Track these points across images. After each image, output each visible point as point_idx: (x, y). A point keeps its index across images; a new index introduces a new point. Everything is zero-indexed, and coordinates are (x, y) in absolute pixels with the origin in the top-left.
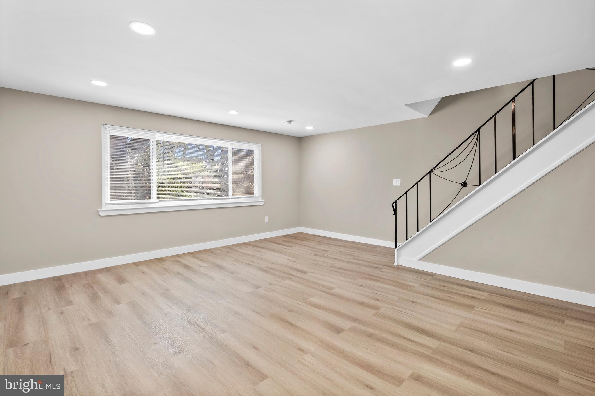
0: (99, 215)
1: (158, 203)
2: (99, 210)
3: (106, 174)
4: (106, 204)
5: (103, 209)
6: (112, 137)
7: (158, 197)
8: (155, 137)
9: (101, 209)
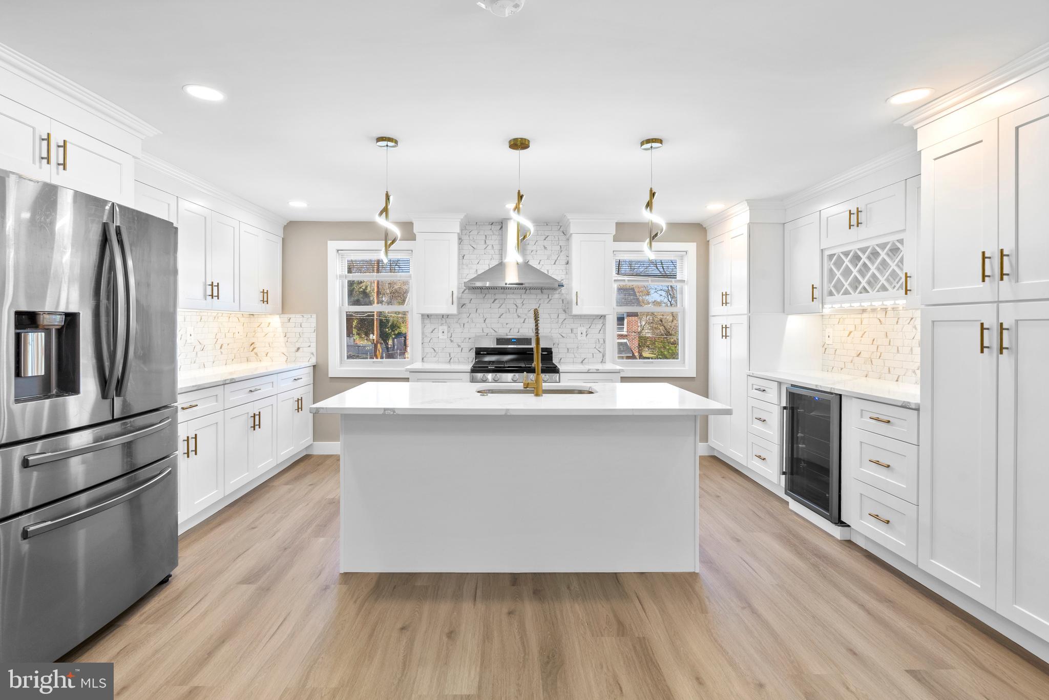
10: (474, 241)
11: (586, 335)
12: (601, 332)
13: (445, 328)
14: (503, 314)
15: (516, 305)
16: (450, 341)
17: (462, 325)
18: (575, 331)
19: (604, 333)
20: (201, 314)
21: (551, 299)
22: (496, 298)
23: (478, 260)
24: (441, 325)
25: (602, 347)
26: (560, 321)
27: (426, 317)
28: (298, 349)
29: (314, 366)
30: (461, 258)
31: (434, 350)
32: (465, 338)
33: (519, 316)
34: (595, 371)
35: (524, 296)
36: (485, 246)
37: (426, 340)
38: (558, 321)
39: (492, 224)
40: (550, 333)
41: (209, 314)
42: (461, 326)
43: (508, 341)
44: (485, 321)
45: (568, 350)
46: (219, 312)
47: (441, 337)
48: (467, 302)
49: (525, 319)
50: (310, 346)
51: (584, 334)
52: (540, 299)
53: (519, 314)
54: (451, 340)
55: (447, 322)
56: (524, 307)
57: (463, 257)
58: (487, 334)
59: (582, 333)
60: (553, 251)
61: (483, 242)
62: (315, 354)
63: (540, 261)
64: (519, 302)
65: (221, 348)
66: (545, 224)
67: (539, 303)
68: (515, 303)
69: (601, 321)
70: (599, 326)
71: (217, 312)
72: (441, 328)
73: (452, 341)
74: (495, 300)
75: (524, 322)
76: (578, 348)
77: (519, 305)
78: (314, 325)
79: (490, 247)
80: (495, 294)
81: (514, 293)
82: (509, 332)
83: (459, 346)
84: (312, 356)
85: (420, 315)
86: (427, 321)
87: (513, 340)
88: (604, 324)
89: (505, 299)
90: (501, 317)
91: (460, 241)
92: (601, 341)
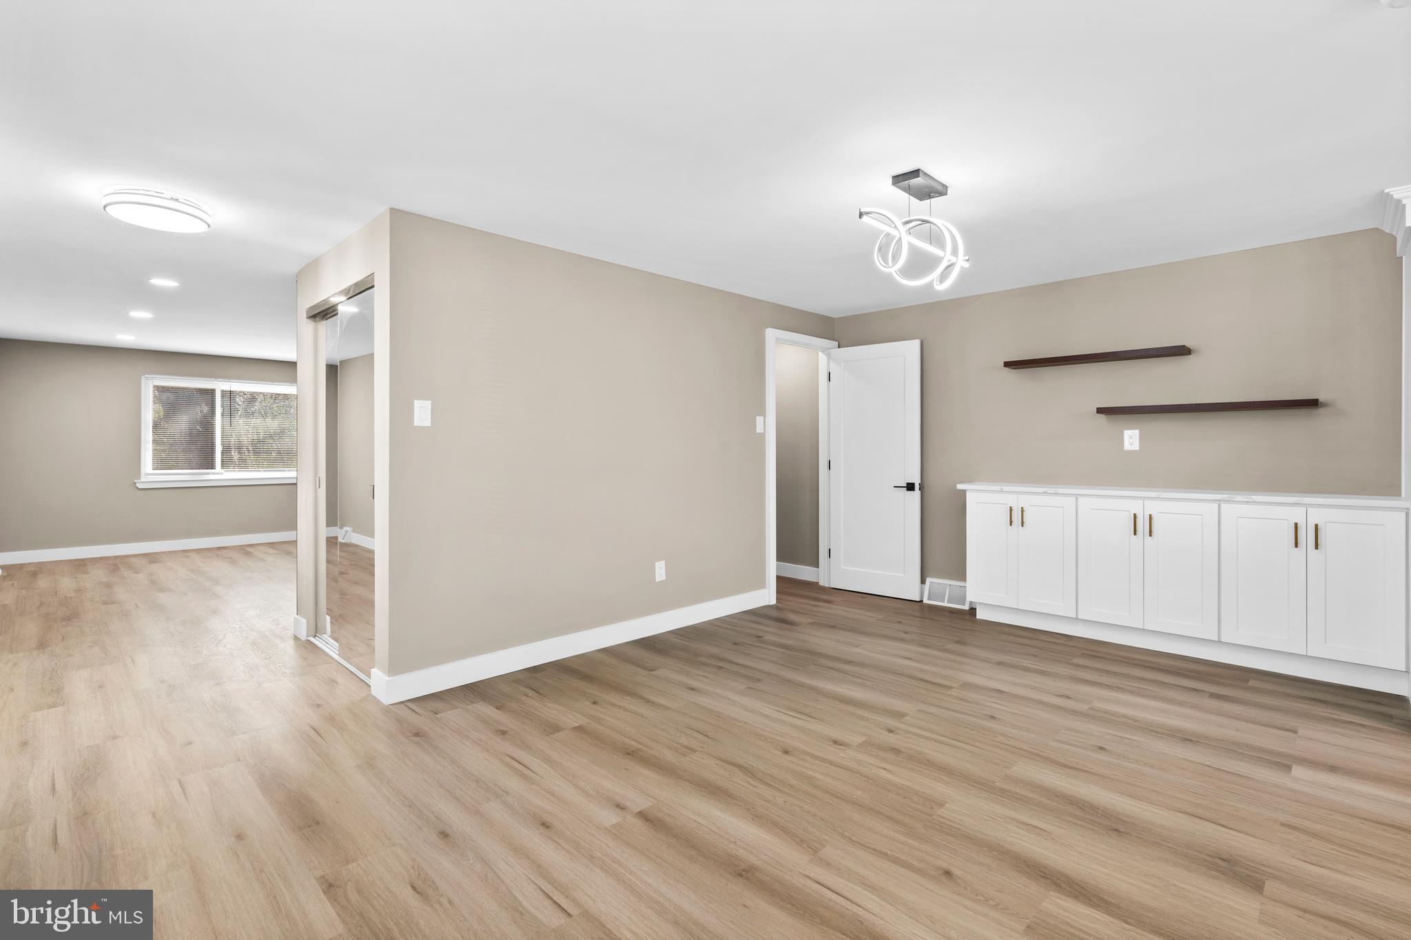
0: (137, 488)
1: (222, 474)
2: (136, 481)
3: (148, 436)
4: (147, 474)
5: (143, 480)
6: (157, 388)
7: (223, 466)
8: (220, 386)
9: (140, 479)
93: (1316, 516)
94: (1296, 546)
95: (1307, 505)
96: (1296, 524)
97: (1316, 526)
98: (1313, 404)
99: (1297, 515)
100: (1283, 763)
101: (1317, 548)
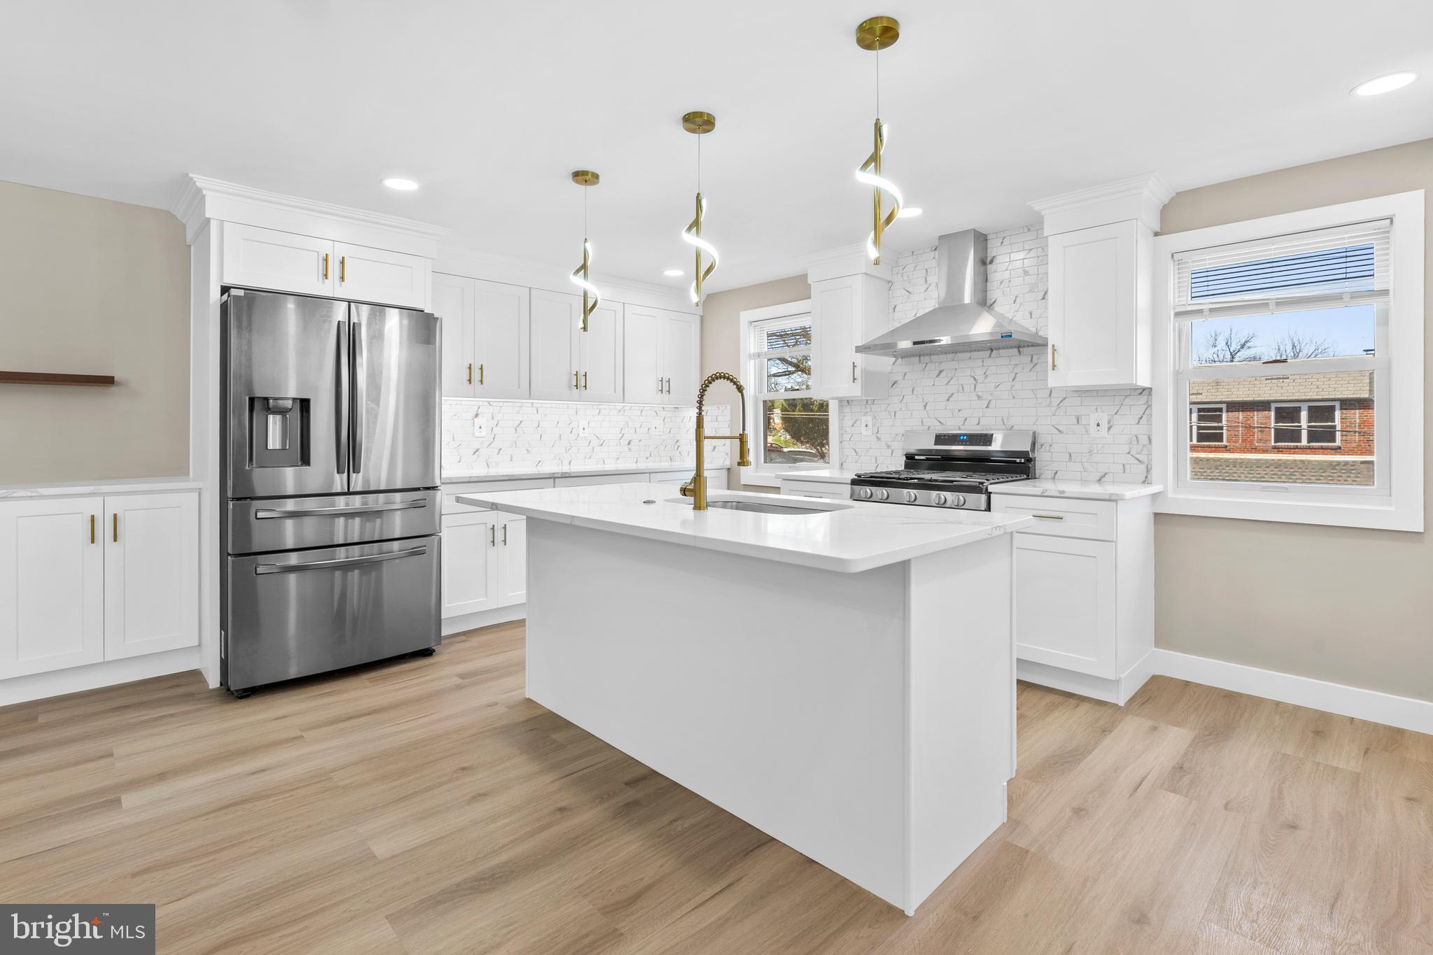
10: (909, 282)
11: (1109, 428)
12: (1143, 421)
13: (869, 419)
14: (953, 394)
15: (975, 379)
16: (876, 439)
17: (893, 414)
18: (1083, 421)
19: (1149, 423)
20: (601, 407)
21: (1036, 364)
22: (941, 369)
23: (916, 311)
24: (865, 415)
25: (1145, 452)
26: (1056, 402)
27: (846, 403)
28: (715, 447)
29: (729, 469)
30: (891, 310)
31: (856, 452)
32: (897, 435)
33: (979, 397)
34: (1058, 495)
35: (988, 362)
36: (925, 286)
37: (847, 437)
38: (1051, 403)
39: (936, 249)
40: (1034, 424)
41: (611, 407)
42: (890, 415)
43: (954, 439)
44: (925, 406)
45: (1070, 455)
46: (632, 405)
47: (864, 433)
48: (899, 377)
49: (990, 401)
50: (724, 445)
51: (1104, 425)
52: (1016, 365)
53: (980, 394)
54: (877, 437)
55: (873, 410)
56: (987, 380)
57: (894, 309)
58: (929, 427)
59: (1098, 425)
60: (1041, 276)
61: (923, 280)
62: (729, 454)
63: (1017, 297)
64: (979, 373)
65: (629, 444)
66: (1026, 230)
67: (1015, 371)
68: (973, 374)
69: (1144, 398)
70: (1139, 411)
71: (630, 405)
72: (864, 419)
73: (878, 439)
74: (941, 372)
75: (987, 407)
76: (1090, 452)
77: (980, 378)
78: (728, 418)
79: (933, 287)
80: (940, 363)
81: (970, 358)
82: (964, 424)
83: (888, 447)
84: (726, 456)
85: (837, 401)
86: (847, 409)
87: (962, 438)
88: (1149, 406)
89: (956, 369)
90: (950, 399)
91: (890, 284)
92: (1144, 440)
93: (115, 505)
94: (93, 541)
95: (104, 494)
96: (93, 517)
97: (115, 516)
98: (108, 381)
99: (92, 506)
100: (108, 800)
101: (115, 540)
